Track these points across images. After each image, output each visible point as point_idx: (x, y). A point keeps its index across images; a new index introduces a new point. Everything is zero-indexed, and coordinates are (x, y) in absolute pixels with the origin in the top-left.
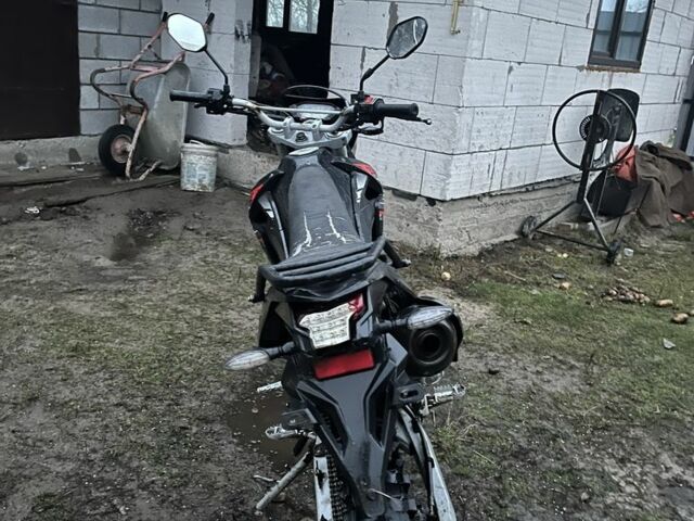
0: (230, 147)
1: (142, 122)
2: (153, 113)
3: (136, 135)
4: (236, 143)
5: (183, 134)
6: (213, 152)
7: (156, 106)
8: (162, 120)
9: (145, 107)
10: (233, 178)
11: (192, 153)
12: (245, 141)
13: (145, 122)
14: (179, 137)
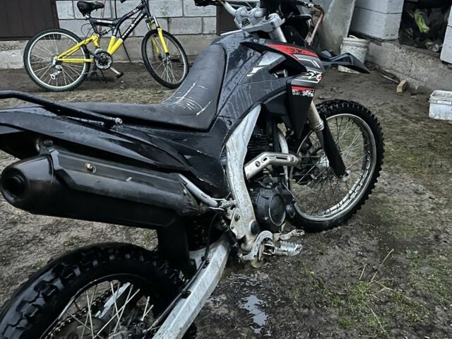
0: (383, 41)
1: (319, 21)
2: (327, 15)
3: (314, 31)
4: (388, 38)
5: (348, 31)
6: (364, 45)
7: (329, 11)
8: (332, 20)
9: (323, 12)
10: (381, 65)
11: (347, 44)
12: (396, 36)
13: (322, 21)
14: (344, 33)
